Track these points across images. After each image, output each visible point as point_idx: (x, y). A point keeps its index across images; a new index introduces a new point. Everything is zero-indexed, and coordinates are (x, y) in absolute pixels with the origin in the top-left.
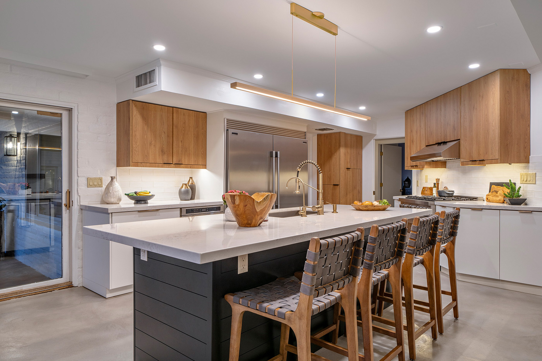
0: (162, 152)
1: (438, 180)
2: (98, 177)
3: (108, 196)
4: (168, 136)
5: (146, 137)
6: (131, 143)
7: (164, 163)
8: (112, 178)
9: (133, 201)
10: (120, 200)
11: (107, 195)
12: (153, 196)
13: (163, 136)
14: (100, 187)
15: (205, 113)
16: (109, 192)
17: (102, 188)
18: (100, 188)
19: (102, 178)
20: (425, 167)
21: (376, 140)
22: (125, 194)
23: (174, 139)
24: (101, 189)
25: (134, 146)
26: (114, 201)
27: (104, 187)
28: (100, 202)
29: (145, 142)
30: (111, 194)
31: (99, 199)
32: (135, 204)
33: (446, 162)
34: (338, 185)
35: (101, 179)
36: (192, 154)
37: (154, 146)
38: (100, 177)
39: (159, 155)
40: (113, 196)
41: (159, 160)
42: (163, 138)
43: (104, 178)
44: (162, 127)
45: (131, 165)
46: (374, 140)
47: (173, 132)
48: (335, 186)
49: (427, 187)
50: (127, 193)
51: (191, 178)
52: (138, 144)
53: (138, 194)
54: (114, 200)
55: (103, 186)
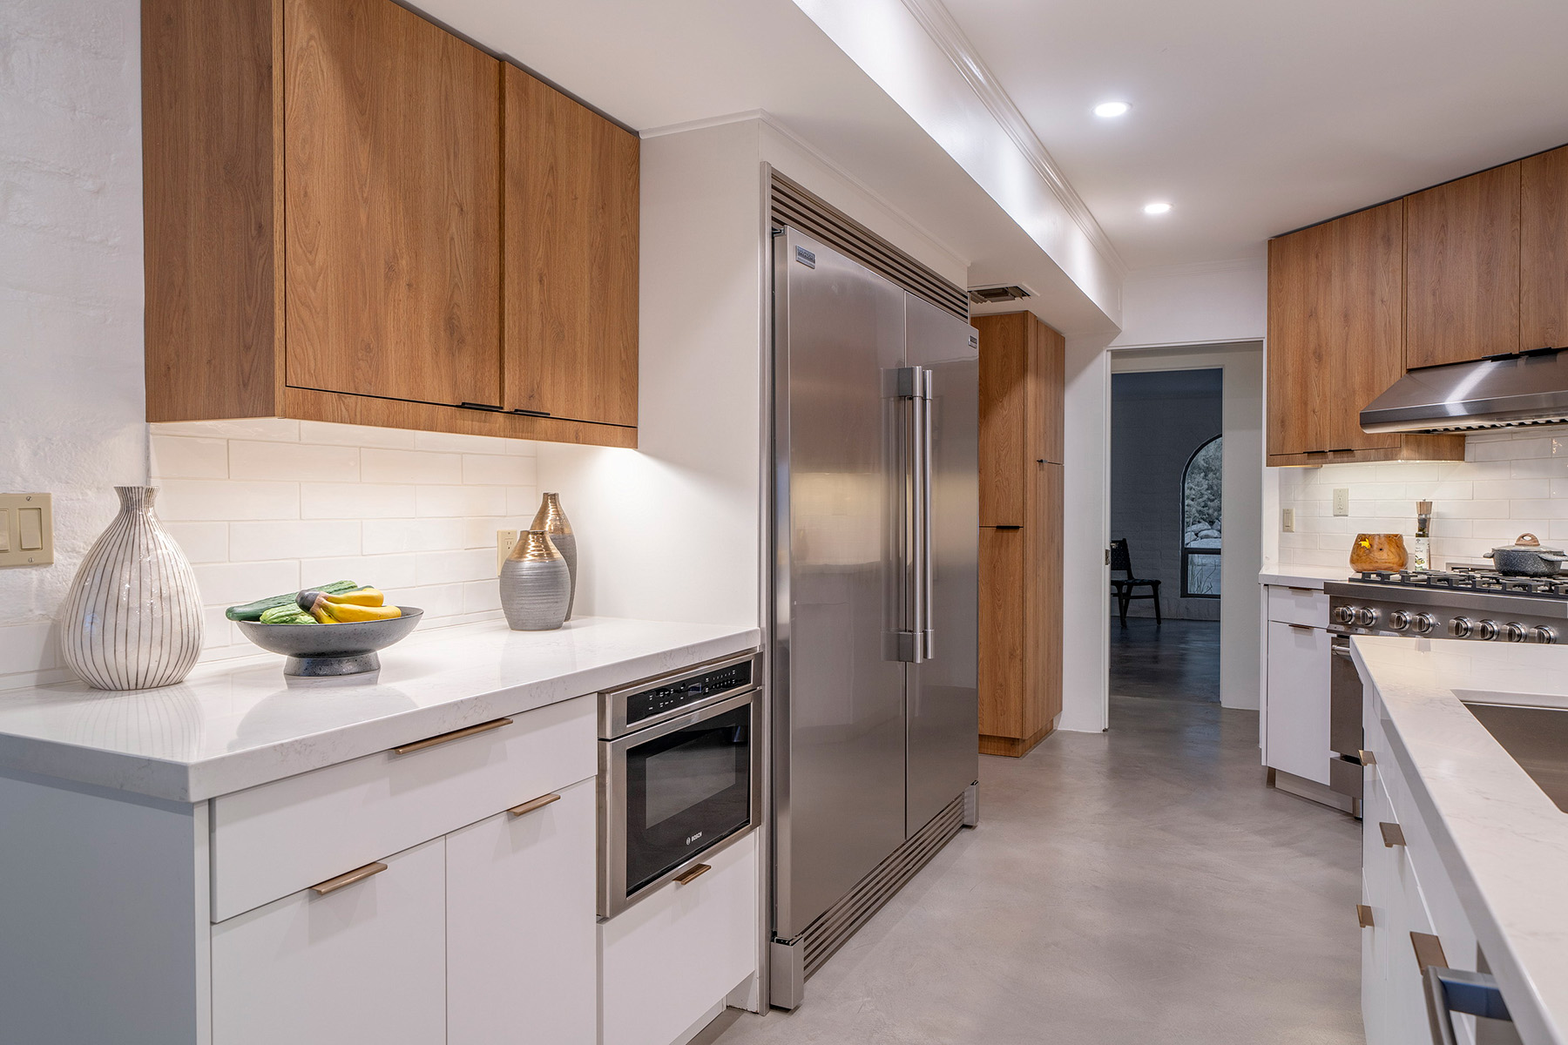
0: (452, 334)
1: (1425, 507)
2: (18, 488)
3: (109, 636)
4: (478, 234)
5: (363, 218)
6: (278, 247)
7: (464, 406)
8: (132, 501)
9: (282, 659)
10: (189, 652)
11: (98, 621)
12: (407, 616)
13: (453, 229)
14: (32, 564)
15: (636, 134)
16: (112, 604)
17: (47, 573)
18: (34, 574)
19: (47, 497)
20: (1405, 452)
21: (1116, 354)
22: (231, 614)
23: (509, 257)
24: (41, 581)
25: (298, 270)
26: (153, 665)
27: (66, 564)
28: (31, 680)
29: (363, 255)
30: (134, 621)
31: (28, 654)
32: (292, 674)
33: (1464, 436)
34: (1017, 528)
35: (38, 508)
36: (585, 359)
37: (409, 285)
38: (32, 489)
39: (437, 353)
40: (146, 632)
41: (436, 387)
42: (452, 239)
43: (60, 496)
44: (450, 172)
45: (278, 408)
46: (1109, 353)
47: (501, 214)
48: (1005, 534)
49: (1379, 535)
50: (244, 603)
51: (554, 497)
52: (320, 258)
53: (325, 608)
54: (155, 657)
55: (56, 555)
